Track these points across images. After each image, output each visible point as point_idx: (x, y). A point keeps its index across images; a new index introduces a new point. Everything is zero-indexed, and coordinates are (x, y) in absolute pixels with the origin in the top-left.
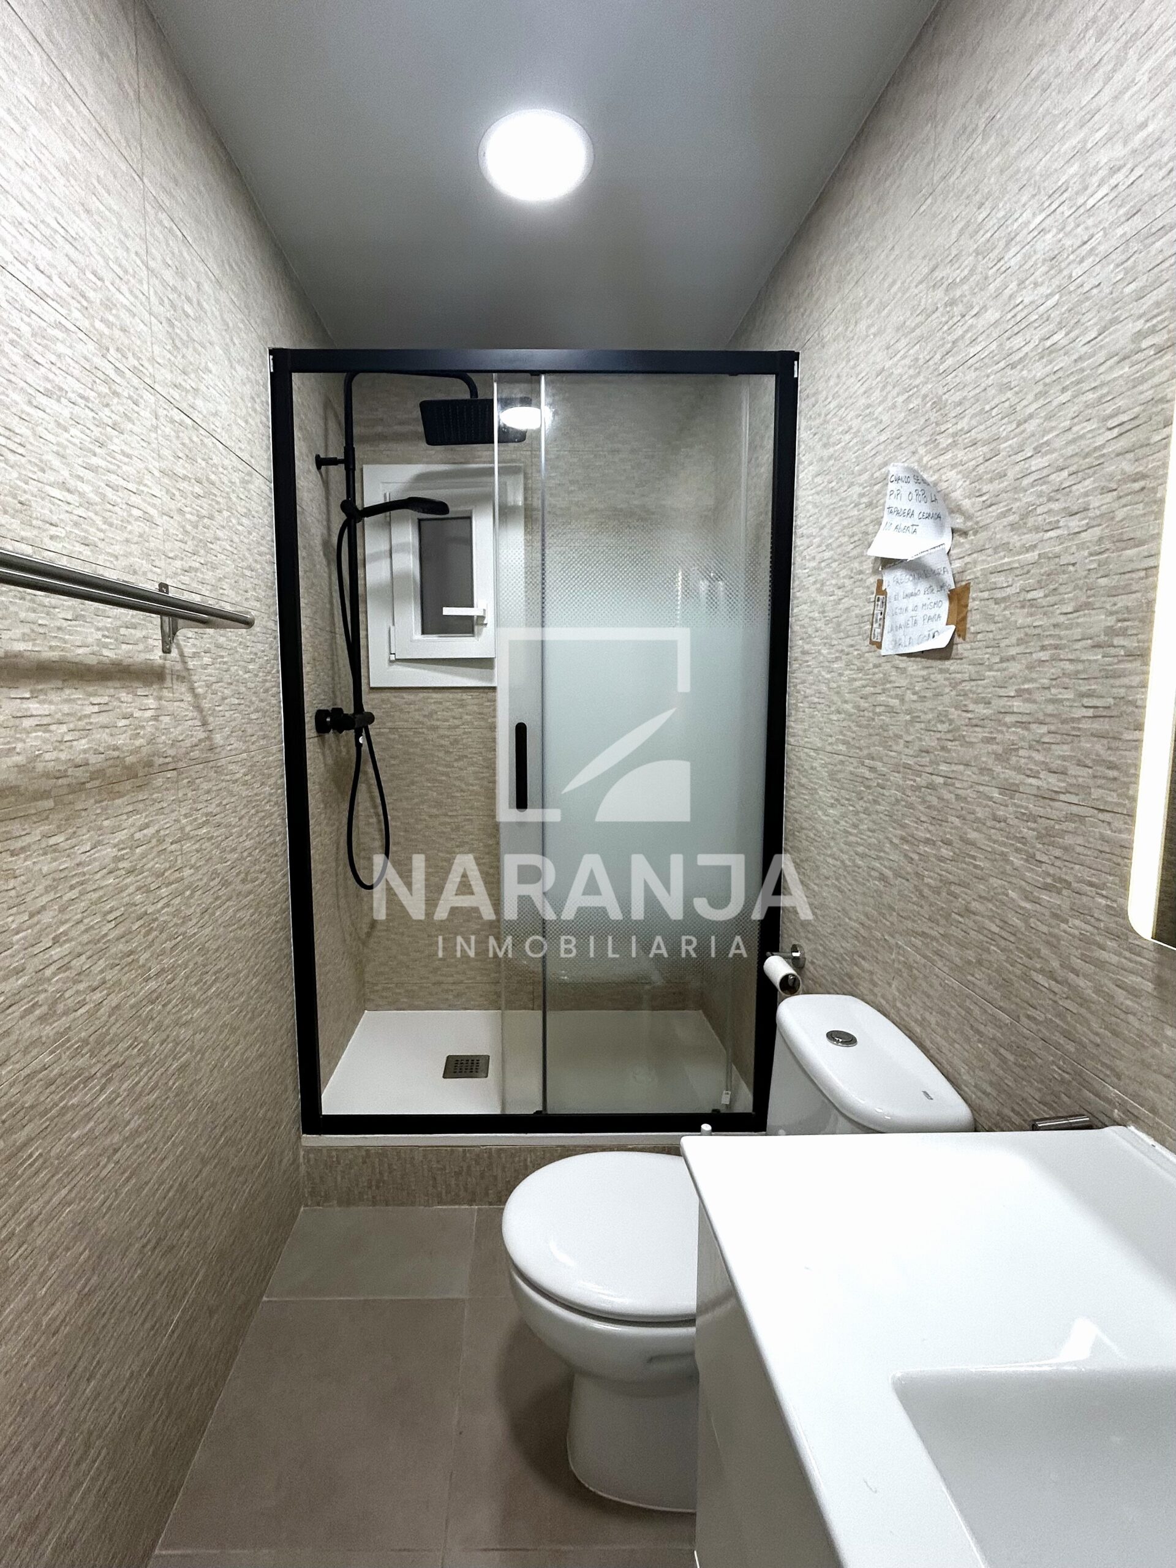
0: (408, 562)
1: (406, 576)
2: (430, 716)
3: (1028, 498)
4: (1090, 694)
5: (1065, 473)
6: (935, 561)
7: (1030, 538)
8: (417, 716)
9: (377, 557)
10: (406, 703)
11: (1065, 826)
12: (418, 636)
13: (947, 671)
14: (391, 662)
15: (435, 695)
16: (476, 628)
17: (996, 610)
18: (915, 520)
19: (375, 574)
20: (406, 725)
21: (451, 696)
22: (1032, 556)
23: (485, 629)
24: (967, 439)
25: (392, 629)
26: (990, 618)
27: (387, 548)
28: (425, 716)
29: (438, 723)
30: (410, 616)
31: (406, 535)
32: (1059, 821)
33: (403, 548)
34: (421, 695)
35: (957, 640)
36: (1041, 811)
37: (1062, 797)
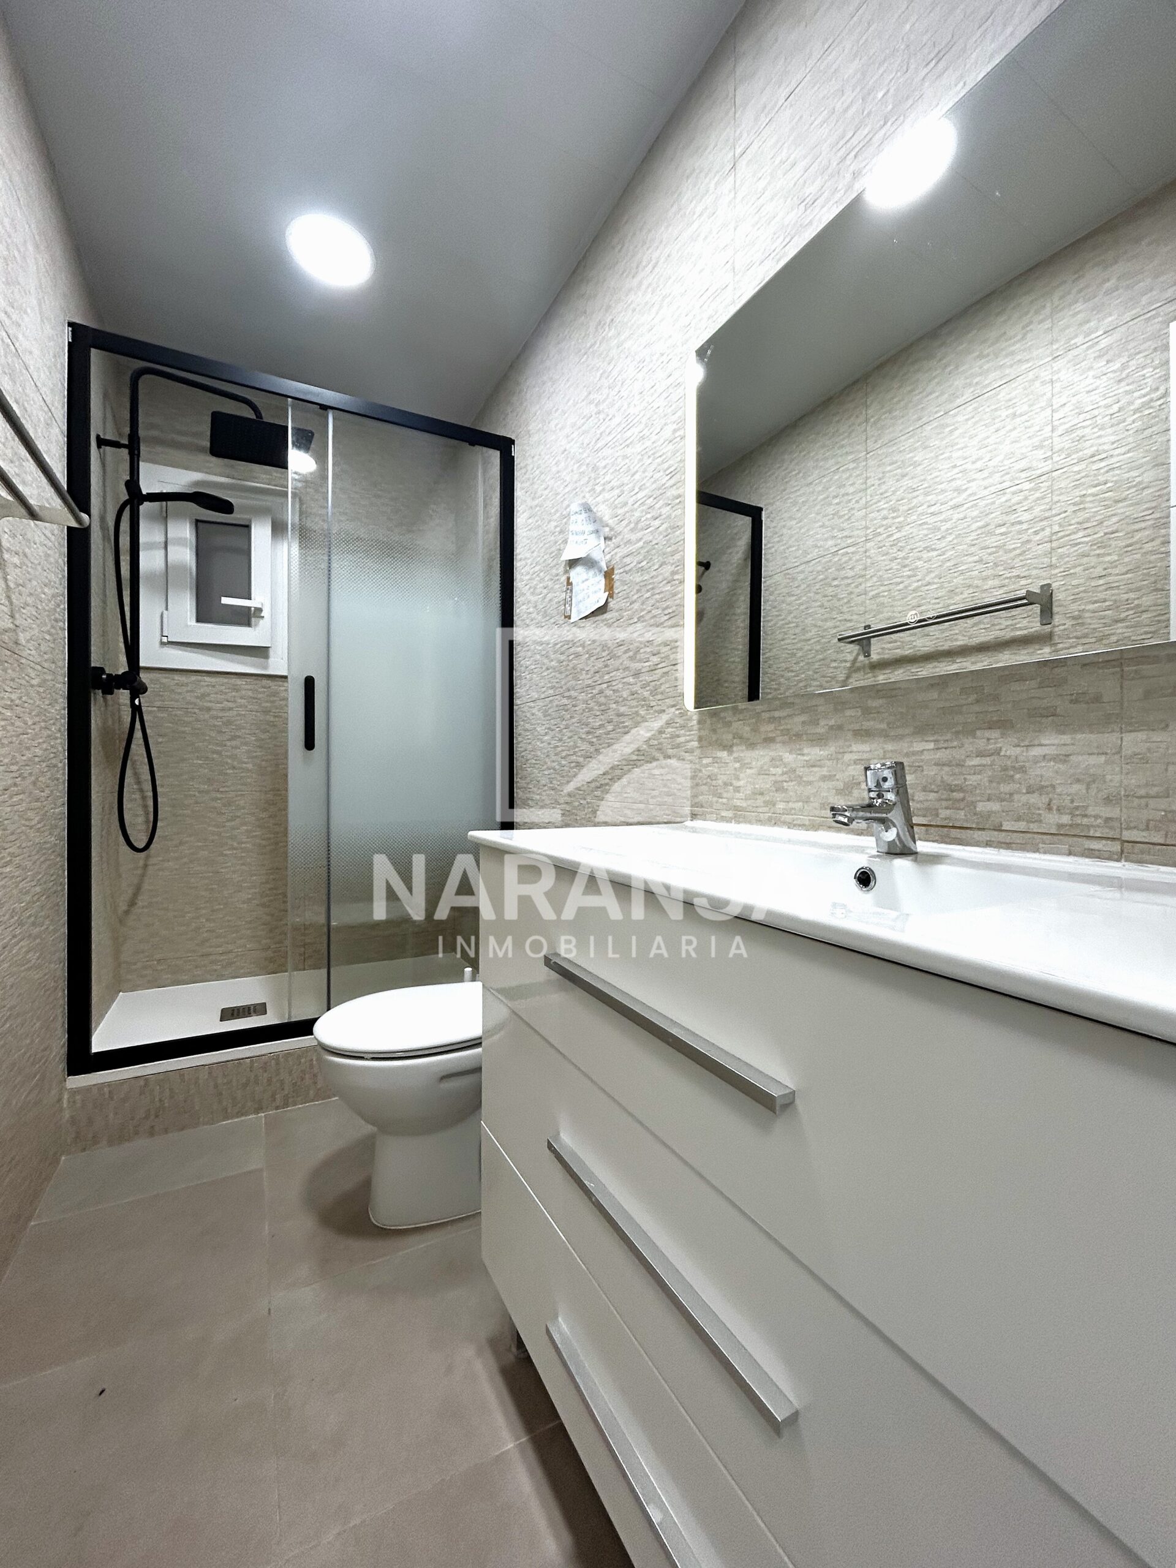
0: (184, 555)
1: (182, 568)
2: (203, 696)
3: (637, 514)
4: (667, 607)
5: (651, 499)
6: (597, 555)
7: (639, 535)
8: (189, 697)
9: (151, 546)
10: (177, 684)
11: (661, 681)
12: (192, 622)
13: (606, 620)
14: (162, 644)
15: (207, 679)
16: (253, 620)
17: (627, 577)
18: (585, 536)
19: (150, 561)
20: (176, 705)
21: (226, 681)
22: (641, 544)
23: (261, 622)
24: (608, 487)
25: (165, 612)
26: (624, 583)
27: (163, 539)
28: (197, 697)
29: (209, 704)
30: (185, 605)
31: (183, 532)
32: (658, 680)
33: (181, 542)
34: (194, 678)
35: (610, 600)
36: (651, 679)
37: (660, 666)
